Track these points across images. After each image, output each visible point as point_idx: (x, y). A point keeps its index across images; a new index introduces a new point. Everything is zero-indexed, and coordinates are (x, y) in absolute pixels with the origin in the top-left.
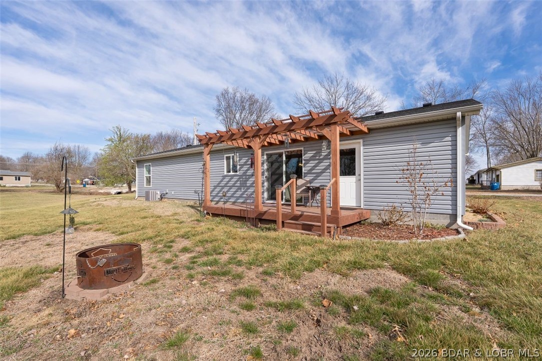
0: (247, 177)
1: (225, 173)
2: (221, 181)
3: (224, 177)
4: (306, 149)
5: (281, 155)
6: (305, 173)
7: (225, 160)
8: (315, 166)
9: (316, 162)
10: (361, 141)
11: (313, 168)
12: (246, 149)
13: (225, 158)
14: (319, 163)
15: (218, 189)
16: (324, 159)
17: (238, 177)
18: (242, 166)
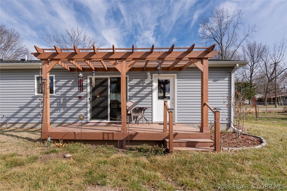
0: (67, 98)
1: (36, 94)
2: (30, 102)
3: (35, 98)
4: (131, 77)
5: (106, 80)
6: (129, 97)
7: (36, 81)
8: (140, 91)
9: (141, 88)
10: (176, 75)
11: (138, 92)
12: (68, 71)
13: (36, 78)
14: (143, 89)
15: (26, 111)
16: (147, 86)
17: (55, 98)
18: (60, 88)
